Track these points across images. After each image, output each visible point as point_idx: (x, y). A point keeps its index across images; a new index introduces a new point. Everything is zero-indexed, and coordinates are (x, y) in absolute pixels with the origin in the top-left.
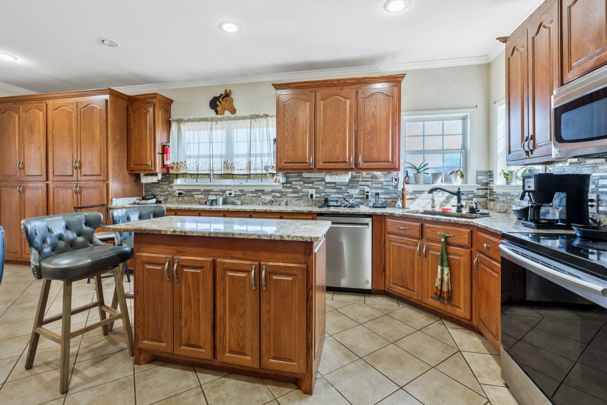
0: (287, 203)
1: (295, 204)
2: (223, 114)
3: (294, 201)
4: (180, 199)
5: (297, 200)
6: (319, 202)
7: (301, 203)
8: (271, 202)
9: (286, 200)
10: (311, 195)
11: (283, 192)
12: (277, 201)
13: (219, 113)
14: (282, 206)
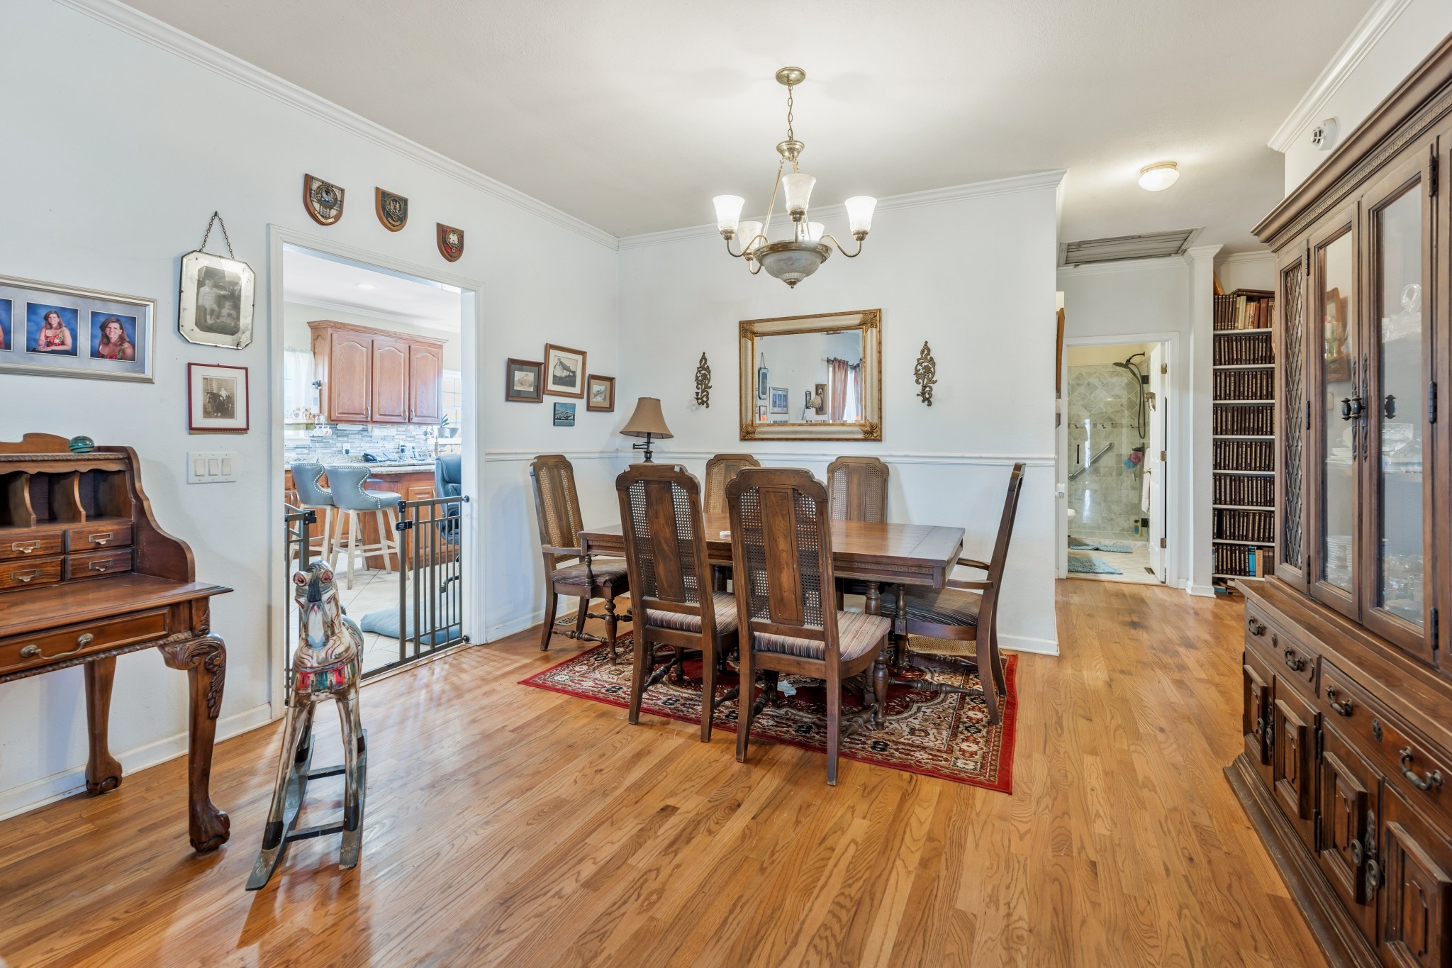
6: (356, 457)
10: (346, 449)
11: (311, 448)
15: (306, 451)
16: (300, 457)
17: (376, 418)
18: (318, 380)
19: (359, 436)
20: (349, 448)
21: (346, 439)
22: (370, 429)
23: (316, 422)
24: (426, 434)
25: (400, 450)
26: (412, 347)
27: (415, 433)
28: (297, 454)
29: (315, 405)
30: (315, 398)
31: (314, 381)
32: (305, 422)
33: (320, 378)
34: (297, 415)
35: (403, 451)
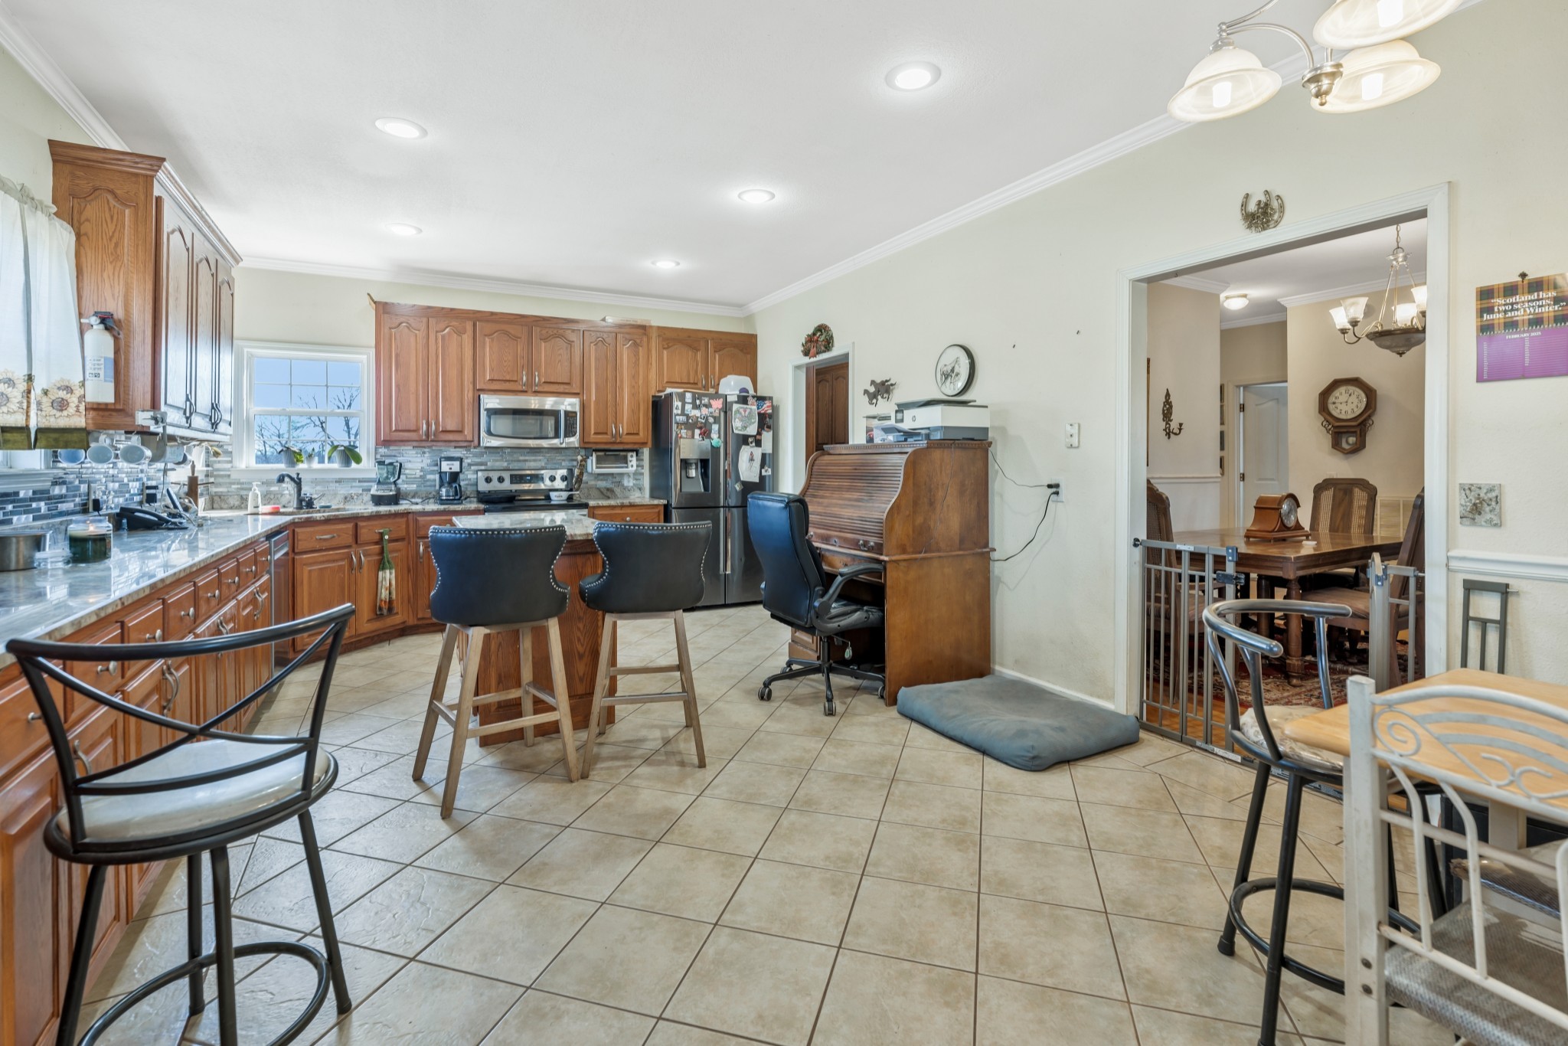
10: (94, 501)
11: (51, 498)
29: (106, 378)
30: (108, 360)
33: (109, 306)
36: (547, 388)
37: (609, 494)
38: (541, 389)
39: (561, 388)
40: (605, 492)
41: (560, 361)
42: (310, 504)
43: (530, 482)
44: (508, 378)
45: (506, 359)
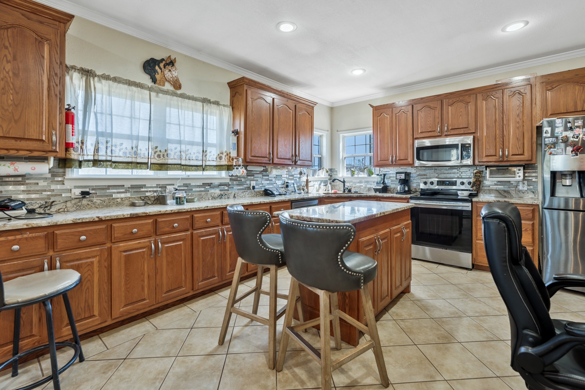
0: (235, 196)
1: (241, 196)
2: (164, 85)
3: (240, 193)
4: (85, 202)
5: (243, 192)
6: (259, 192)
7: (246, 194)
8: (221, 196)
9: (234, 193)
10: (253, 186)
11: (230, 185)
12: (226, 194)
13: (158, 82)
14: (231, 199)
15: (226, 188)
16: (222, 192)
17: (276, 161)
18: (236, 129)
19: (261, 175)
20: (255, 185)
21: (252, 177)
22: (269, 170)
23: (234, 164)
24: (301, 173)
25: (284, 186)
26: (297, 106)
27: (293, 173)
28: (220, 190)
29: (234, 149)
30: (234, 144)
31: (232, 130)
32: (226, 163)
33: (237, 127)
34: (221, 158)
35: (287, 186)
36: (453, 132)
37: (505, 194)
38: (449, 133)
39: (462, 131)
40: (503, 193)
41: (461, 115)
42: (350, 191)
43: (448, 185)
44: (430, 130)
45: (428, 120)
